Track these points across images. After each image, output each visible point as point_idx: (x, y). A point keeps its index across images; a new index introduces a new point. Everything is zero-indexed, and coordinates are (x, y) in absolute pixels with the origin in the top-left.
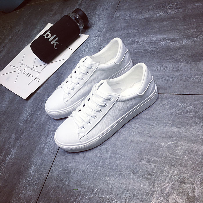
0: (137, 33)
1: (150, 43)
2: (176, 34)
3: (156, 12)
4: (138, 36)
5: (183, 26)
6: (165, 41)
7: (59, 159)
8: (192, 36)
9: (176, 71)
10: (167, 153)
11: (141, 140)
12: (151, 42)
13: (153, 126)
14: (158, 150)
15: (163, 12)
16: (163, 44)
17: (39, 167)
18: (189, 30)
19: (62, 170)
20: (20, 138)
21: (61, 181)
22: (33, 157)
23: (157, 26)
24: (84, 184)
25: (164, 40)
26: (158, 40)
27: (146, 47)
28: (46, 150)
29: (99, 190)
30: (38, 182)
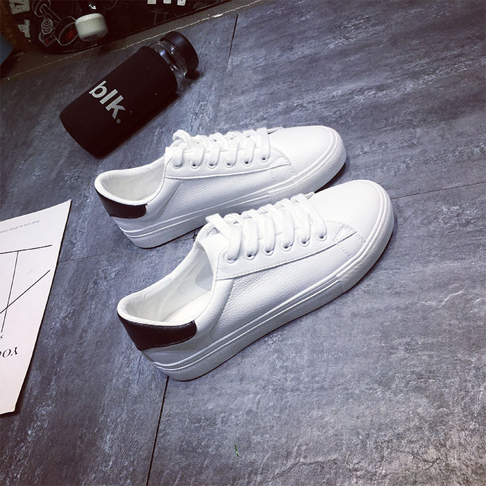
0: (295, 89)
1: (330, 103)
2: (384, 75)
3: (326, 40)
4: (297, 94)
5: (395, 56)
6: (363, 93)
7: (176, 400)
8: (423, 72)
9: (410, 147)
10: (449, 321)
11: (376, 306)
12: (332, 100)
13: (395, 270)
14: (425, 318)
15: (340, 39)
16: (360, 99)
17: (127, 431)
18: (411, 62)
19: (191, 422)
20: (55, 374)
21: (194, 450)
22: (102, 413)
23: (337, 67)
24: (260, 443)
25: (361, 91)
26: (347, 95)
27: (322, 112)
28: (134, 386)
29: (304, 448)
30: (131, 469)
